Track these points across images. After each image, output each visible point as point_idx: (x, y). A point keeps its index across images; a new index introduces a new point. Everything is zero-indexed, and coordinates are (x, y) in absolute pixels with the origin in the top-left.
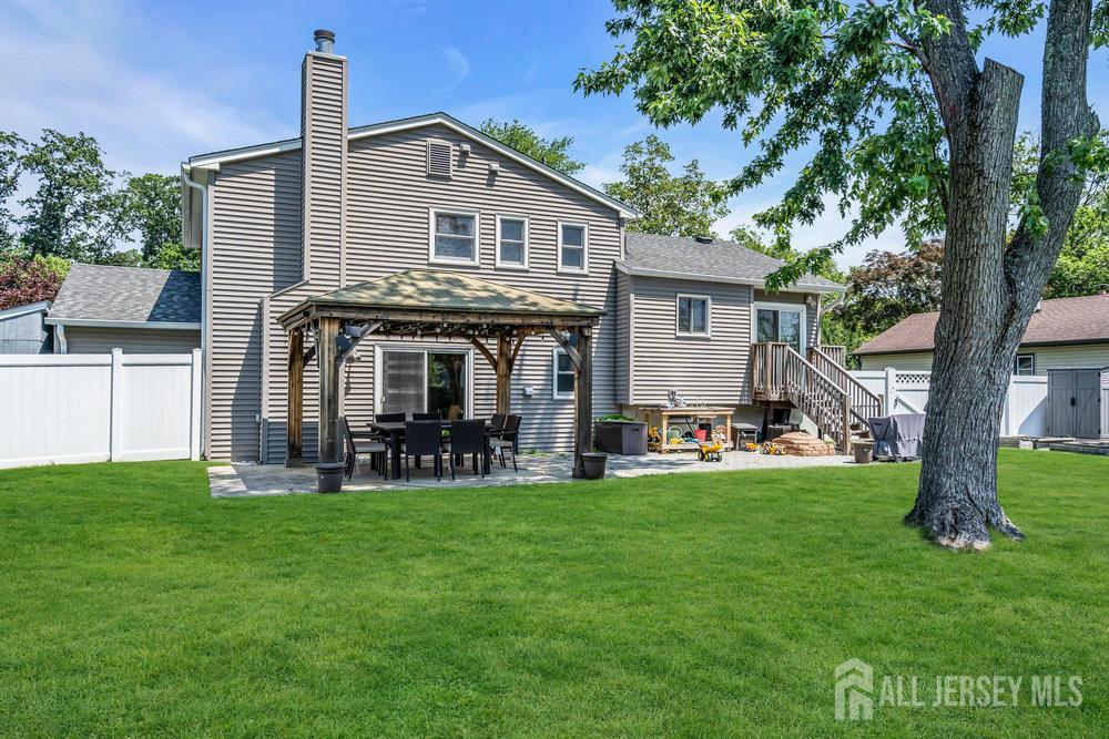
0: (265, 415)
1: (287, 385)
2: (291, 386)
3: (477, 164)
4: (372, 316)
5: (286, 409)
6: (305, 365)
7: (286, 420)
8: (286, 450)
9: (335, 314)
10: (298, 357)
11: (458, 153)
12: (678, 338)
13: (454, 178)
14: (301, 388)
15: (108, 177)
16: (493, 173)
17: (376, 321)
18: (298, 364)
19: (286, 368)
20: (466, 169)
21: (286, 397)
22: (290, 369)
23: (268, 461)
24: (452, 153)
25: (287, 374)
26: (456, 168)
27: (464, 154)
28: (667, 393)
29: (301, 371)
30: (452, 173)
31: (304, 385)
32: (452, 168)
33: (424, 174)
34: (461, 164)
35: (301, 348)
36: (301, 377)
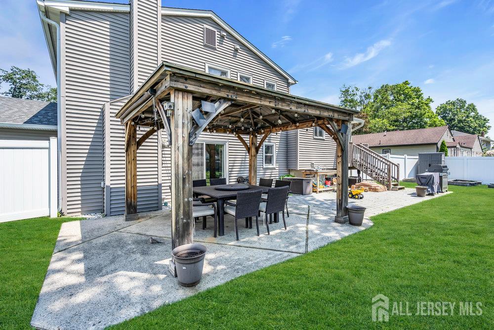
0: (108, 182)
1: (124, 162)
2: (128, 162)
3: (229, 44)
4: (223, 94)
5: (124, 178)
6: (137, 149)
7: (125, 186)
8: (125, 209)
9: (191, 88)
10: (133, 143)
11: (219, 36)
12: (314, 139)
13: (217, 49)
14: (136, 164)
15: (41, 86)
16: (236, 50)
17: (226, 99)
18: (133, 148)
19: (124, 151)
20: (223, 46)
21: (124, 170)
22: (127, 151)
23: (111, 214)
24: (217, 35)
25: (125, 155)
26: (218, 44)
27: (222, 37)
28: (310, 164)
29: (135, 153)
30: (217, 46)
31: (138, 162)
32: (217, 44)
33: (202, 44)
34: (221, 42)
35: (134, 137)
36: (135, 157)
